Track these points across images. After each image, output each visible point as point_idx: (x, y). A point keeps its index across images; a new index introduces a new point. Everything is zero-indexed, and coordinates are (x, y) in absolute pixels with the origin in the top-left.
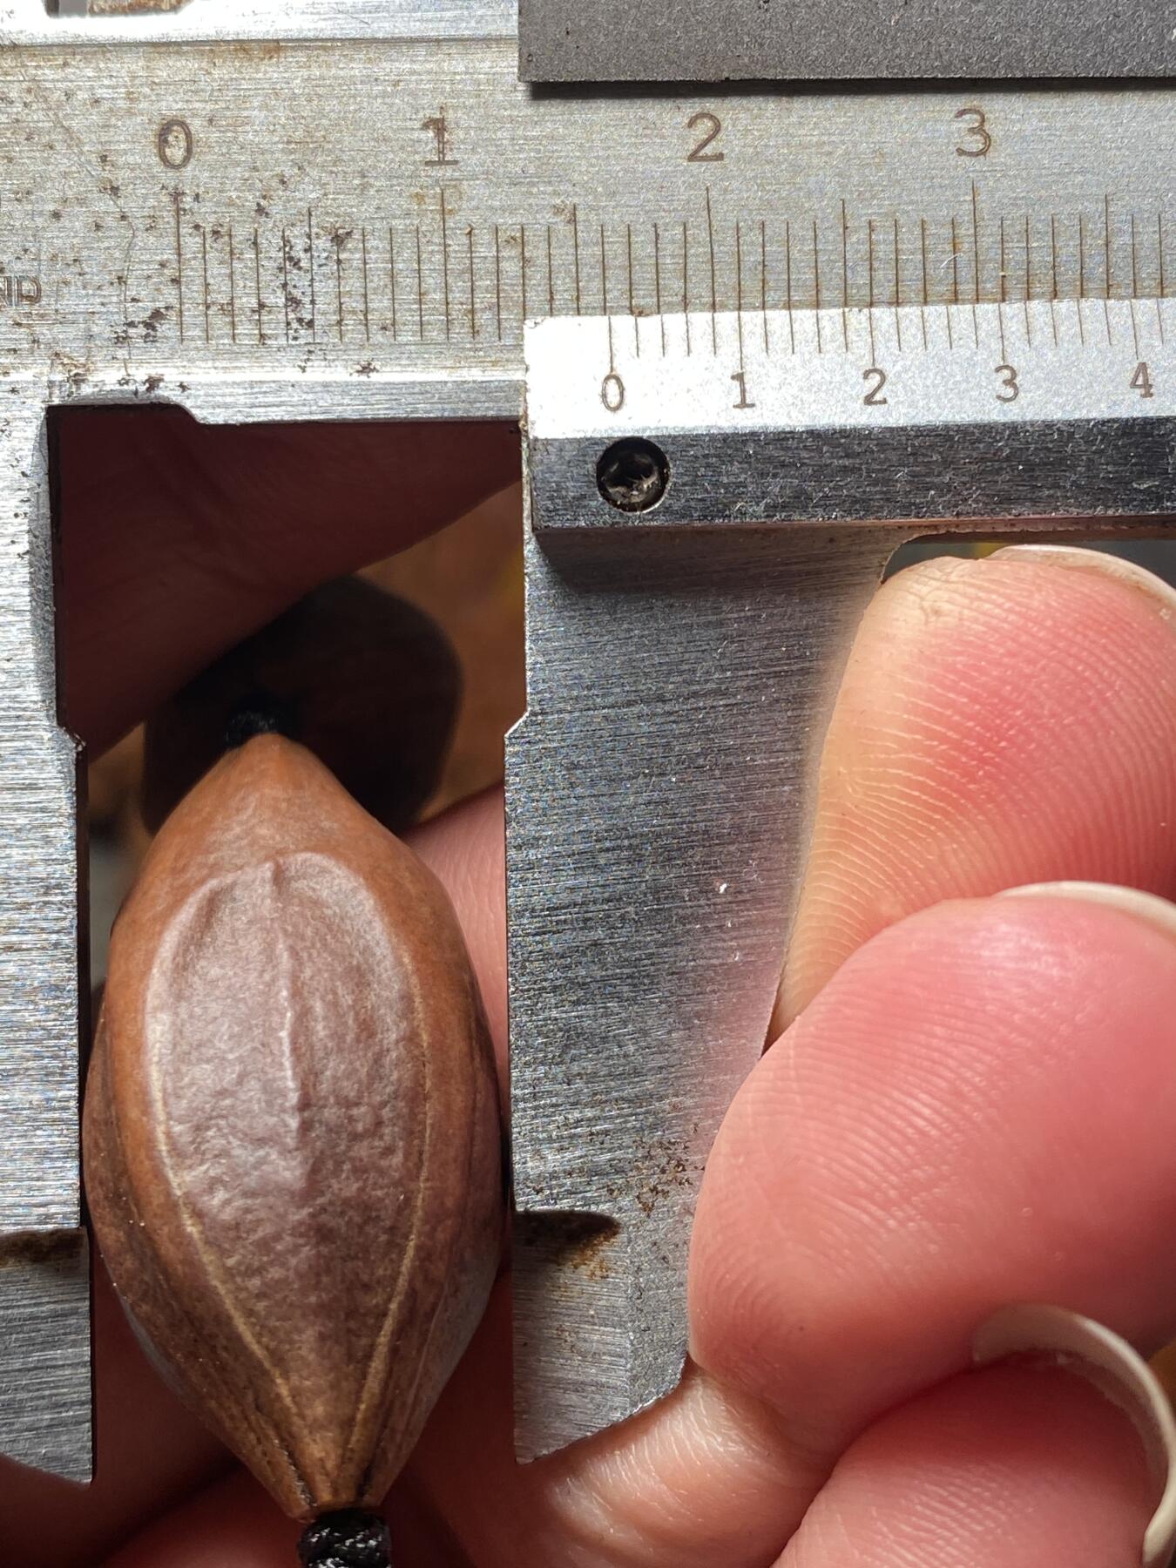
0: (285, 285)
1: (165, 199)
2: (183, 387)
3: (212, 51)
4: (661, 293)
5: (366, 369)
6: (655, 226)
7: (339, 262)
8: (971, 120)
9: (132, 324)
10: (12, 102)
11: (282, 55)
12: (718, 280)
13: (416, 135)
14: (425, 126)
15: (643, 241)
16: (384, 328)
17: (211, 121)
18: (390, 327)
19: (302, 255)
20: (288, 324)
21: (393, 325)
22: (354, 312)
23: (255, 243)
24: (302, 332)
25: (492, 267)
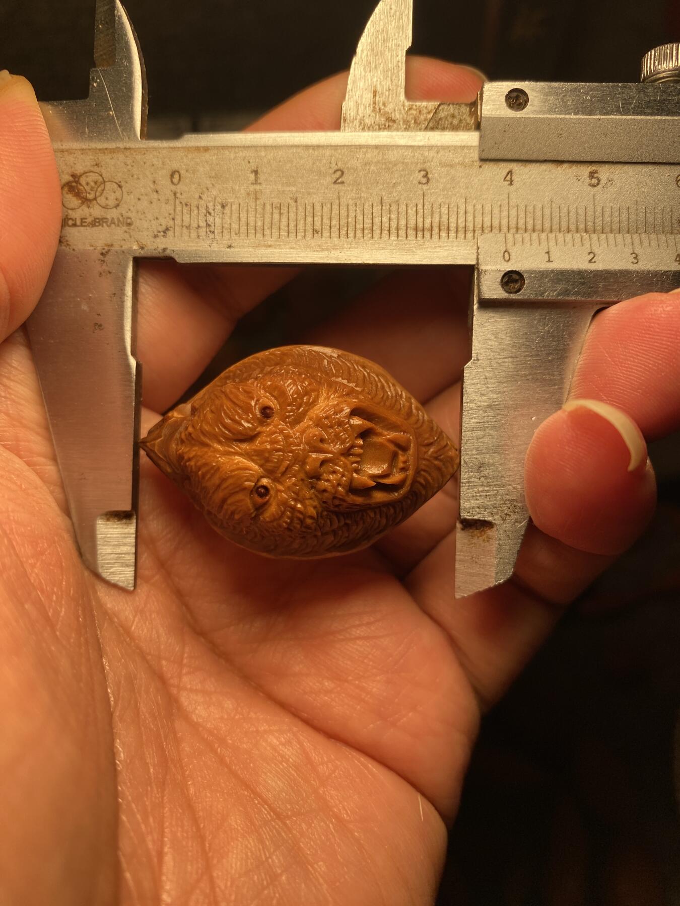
0: (206, 221)
1: (173, 195)
2: (173, 251)
3: (188, 150)
4: (323, 224)
5: (230, 247)
6: (322, 204)
7: (223, 213)
8: (423, 173)
9: (159, 232)
10: (128, 165)
11: (209, 151)
12: (341, 221)
13: (249, 175)
14: (252, 172)
15: (318, 207)
16: (236, 234)
17: (187, 171)
18: (238, 233)
19: (212, 212)
20: (207, 232)
21: (239, 233)
22: (227, 229)
23: (198, 208)
24: (210, 235)
25: (270, 216)
